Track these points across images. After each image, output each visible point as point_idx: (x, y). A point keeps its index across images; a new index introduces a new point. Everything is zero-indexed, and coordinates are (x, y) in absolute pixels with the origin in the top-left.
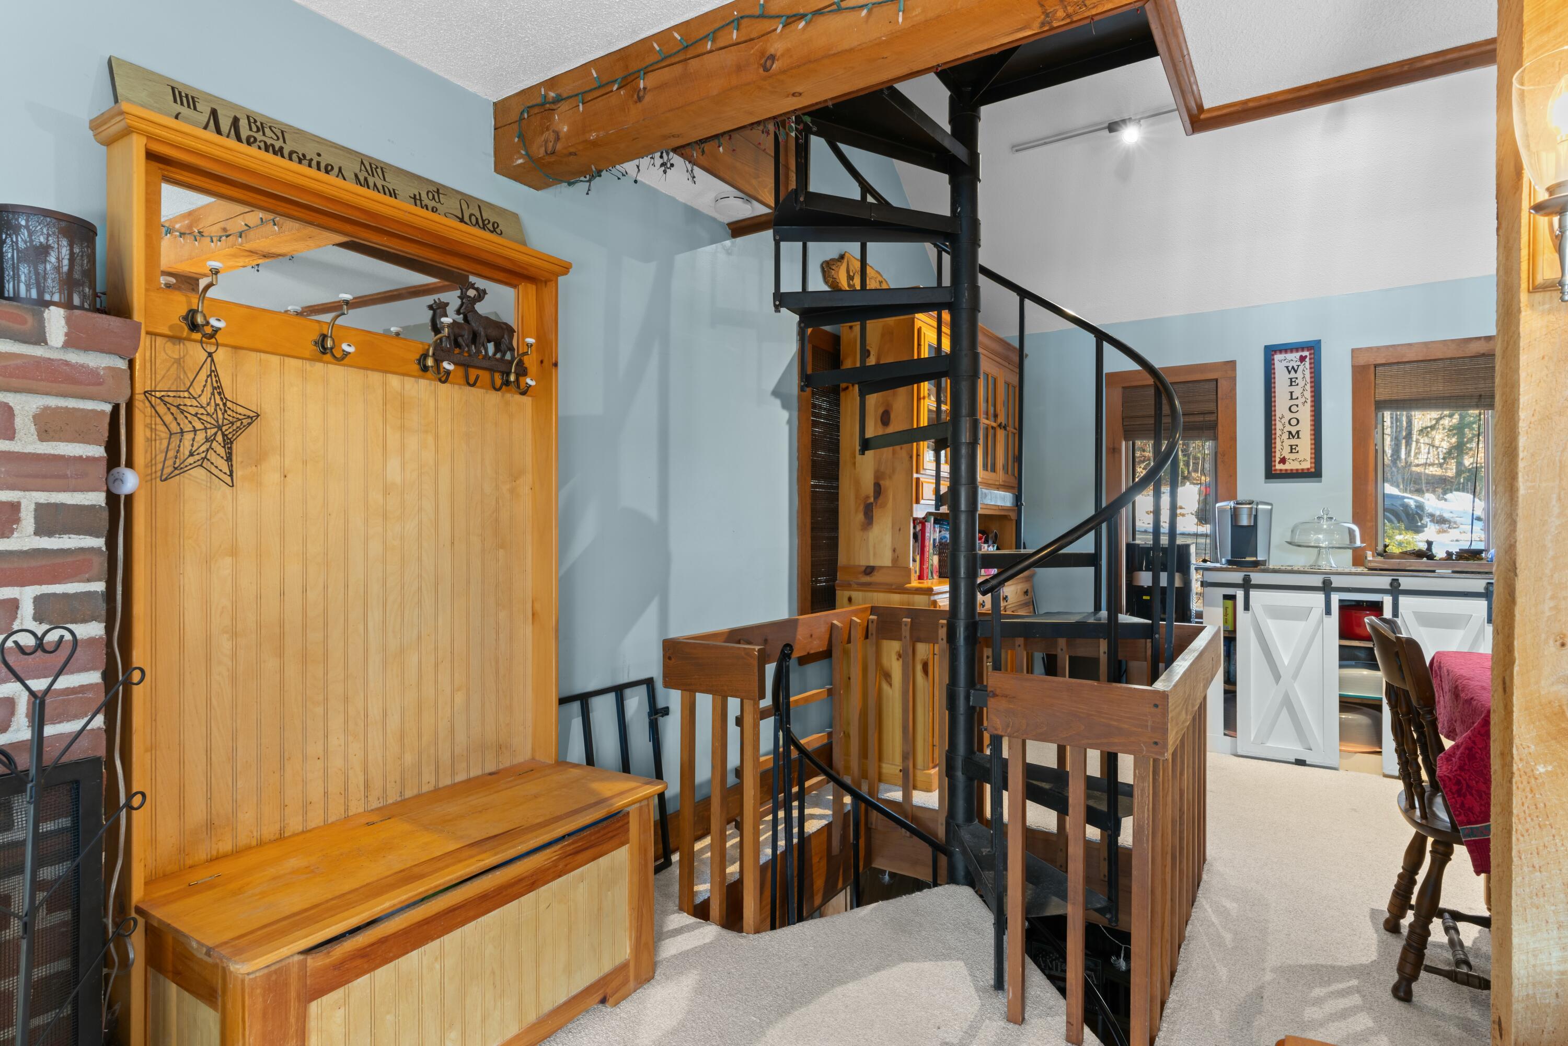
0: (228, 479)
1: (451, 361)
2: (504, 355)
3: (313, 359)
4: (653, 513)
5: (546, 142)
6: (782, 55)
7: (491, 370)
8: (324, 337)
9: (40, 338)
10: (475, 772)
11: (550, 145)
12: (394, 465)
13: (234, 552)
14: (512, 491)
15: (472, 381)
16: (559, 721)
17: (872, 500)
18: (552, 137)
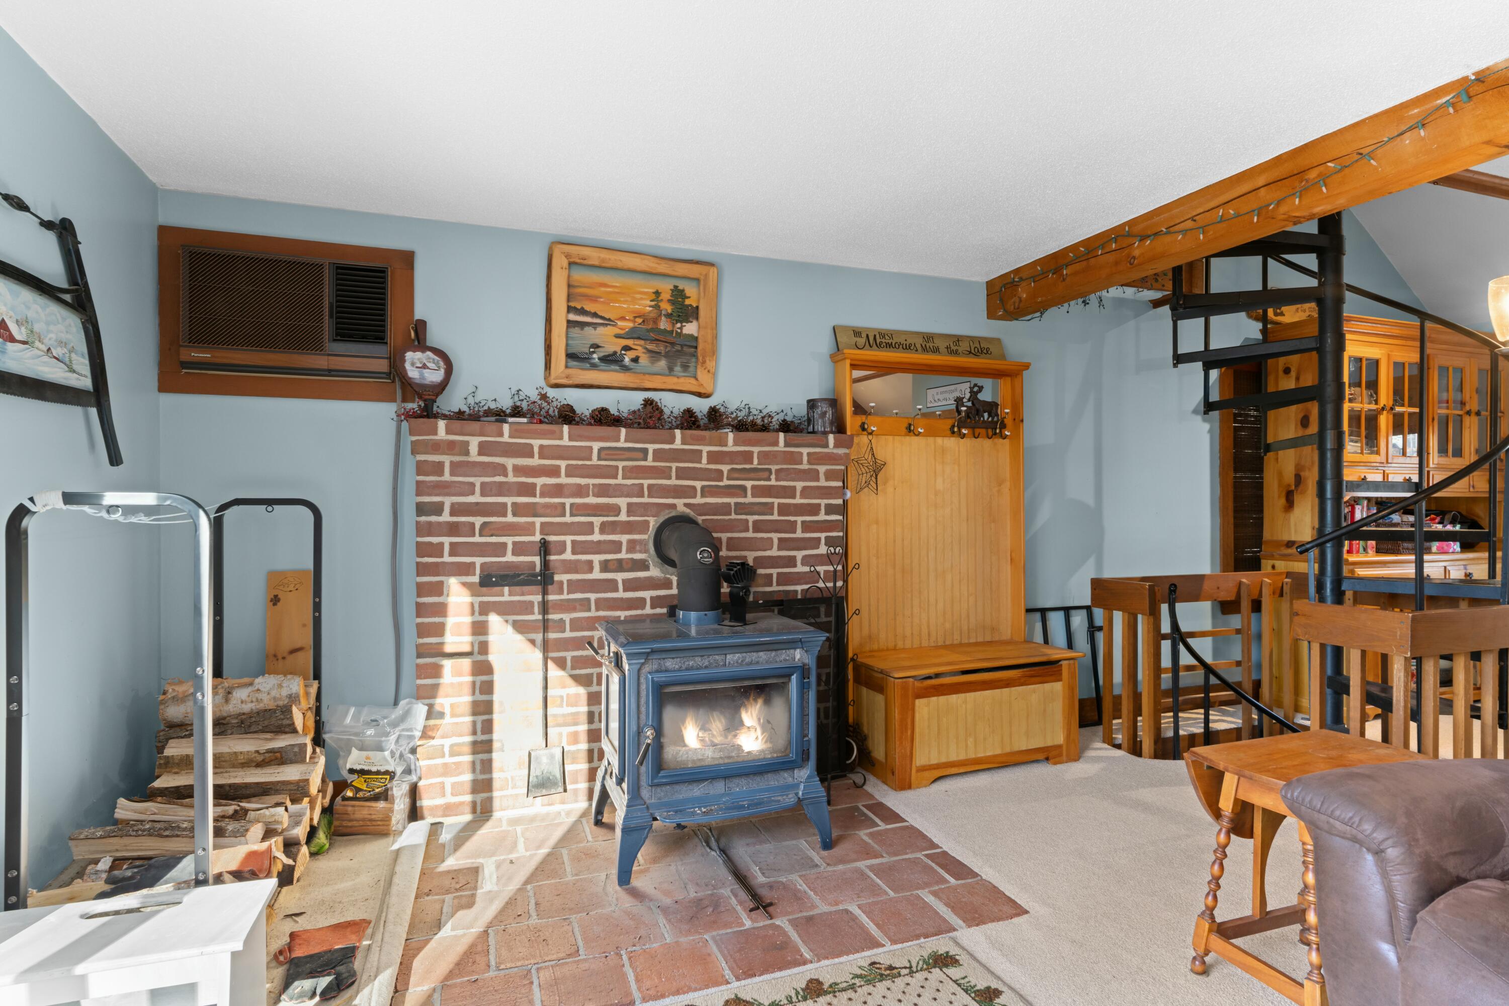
0: (875, 491)
1: (965, 428)
2: (993, 419)
3: (906, 435)
4: (1090, 501)
5: (1014, 303)
6: (1139, 256)
7: (987, 428)
8: (910, 425)
9: (827, 446)
10: (980, 639)
11: (1017, 305)
12: (939, 480)
13: (877, 523)
14: (999, 491)
15: (976, 435)
16: (1026, 622)
17: (1293, 488)
18: (1017, 300)
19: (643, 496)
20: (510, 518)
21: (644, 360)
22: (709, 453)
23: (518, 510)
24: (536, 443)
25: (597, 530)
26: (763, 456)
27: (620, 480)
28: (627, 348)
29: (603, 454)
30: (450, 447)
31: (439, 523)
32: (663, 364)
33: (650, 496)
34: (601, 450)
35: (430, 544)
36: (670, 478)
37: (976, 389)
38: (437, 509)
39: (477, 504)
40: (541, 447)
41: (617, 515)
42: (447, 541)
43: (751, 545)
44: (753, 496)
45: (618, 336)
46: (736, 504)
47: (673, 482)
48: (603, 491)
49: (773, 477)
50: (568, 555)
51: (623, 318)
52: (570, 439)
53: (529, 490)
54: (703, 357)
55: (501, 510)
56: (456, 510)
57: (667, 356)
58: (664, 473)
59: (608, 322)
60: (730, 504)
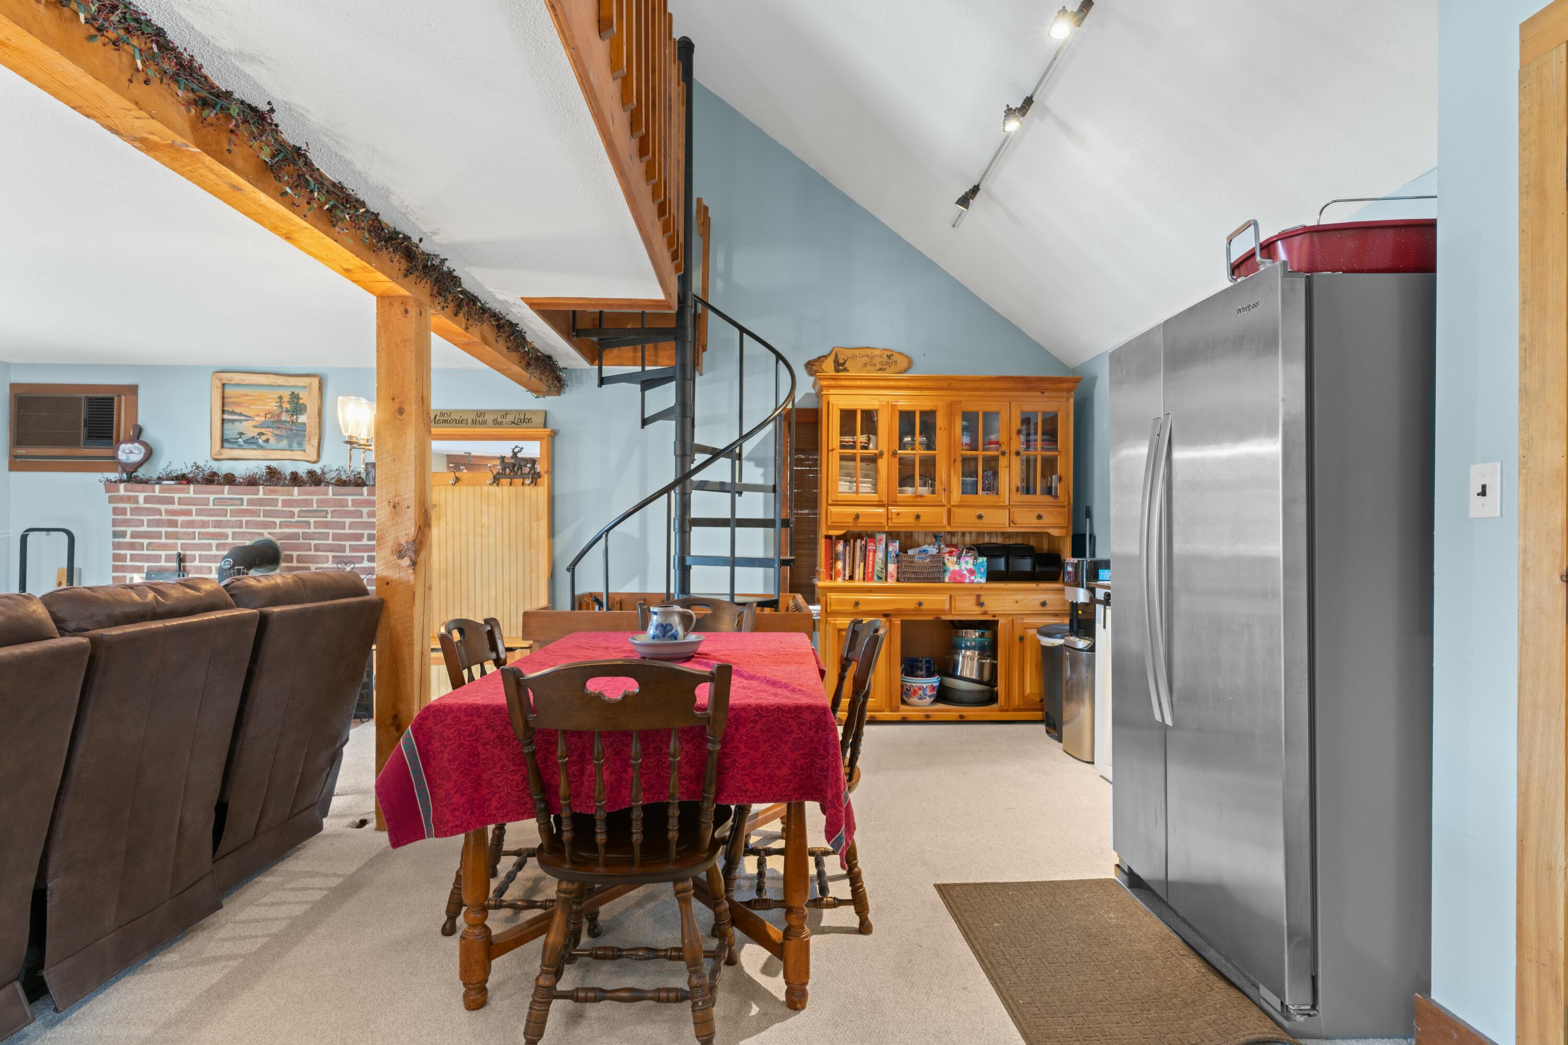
1: (506, 478)
2: (530, 471)
7: (525, 478)
9: (362, 495)
15: (515, 484)
19: (242, 528)
20: (164, 540)
21: (272, 441)
22: (283, 500)
23: (169, 535)
24: (177, 496)
25: (214, 548)
26: (320, 502)
27: (228, 518)
28: (261, 434)
29: (216, 502)
30: (129, 499)
31: (125, 543)
32: (285, 443)
33: (246, 527)
34: (214, 499)
35: (120, 554)
36: (259, 516)
37: (516, 450)
38: (123, 535)
39: (145, 532)
40: (179, 498)
41: (227, 539)
42: (128, 553)
43: (313, 559)
44: (315, 528)
45: (255, 427)
46: (303, 533)
47: (262, 519)
48: (218, 524)
49: (329, 515)
50: (197, 563)
51: (258, 415)
52: (194, 493)
53: (173, 524)
54: (309, 437)
55: (158, 535)
56: (134, 535)
57: (287, 437)
58: (255, 513)
59: (249, 418)
60: (298, 533)
